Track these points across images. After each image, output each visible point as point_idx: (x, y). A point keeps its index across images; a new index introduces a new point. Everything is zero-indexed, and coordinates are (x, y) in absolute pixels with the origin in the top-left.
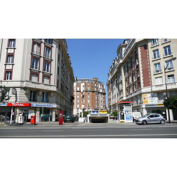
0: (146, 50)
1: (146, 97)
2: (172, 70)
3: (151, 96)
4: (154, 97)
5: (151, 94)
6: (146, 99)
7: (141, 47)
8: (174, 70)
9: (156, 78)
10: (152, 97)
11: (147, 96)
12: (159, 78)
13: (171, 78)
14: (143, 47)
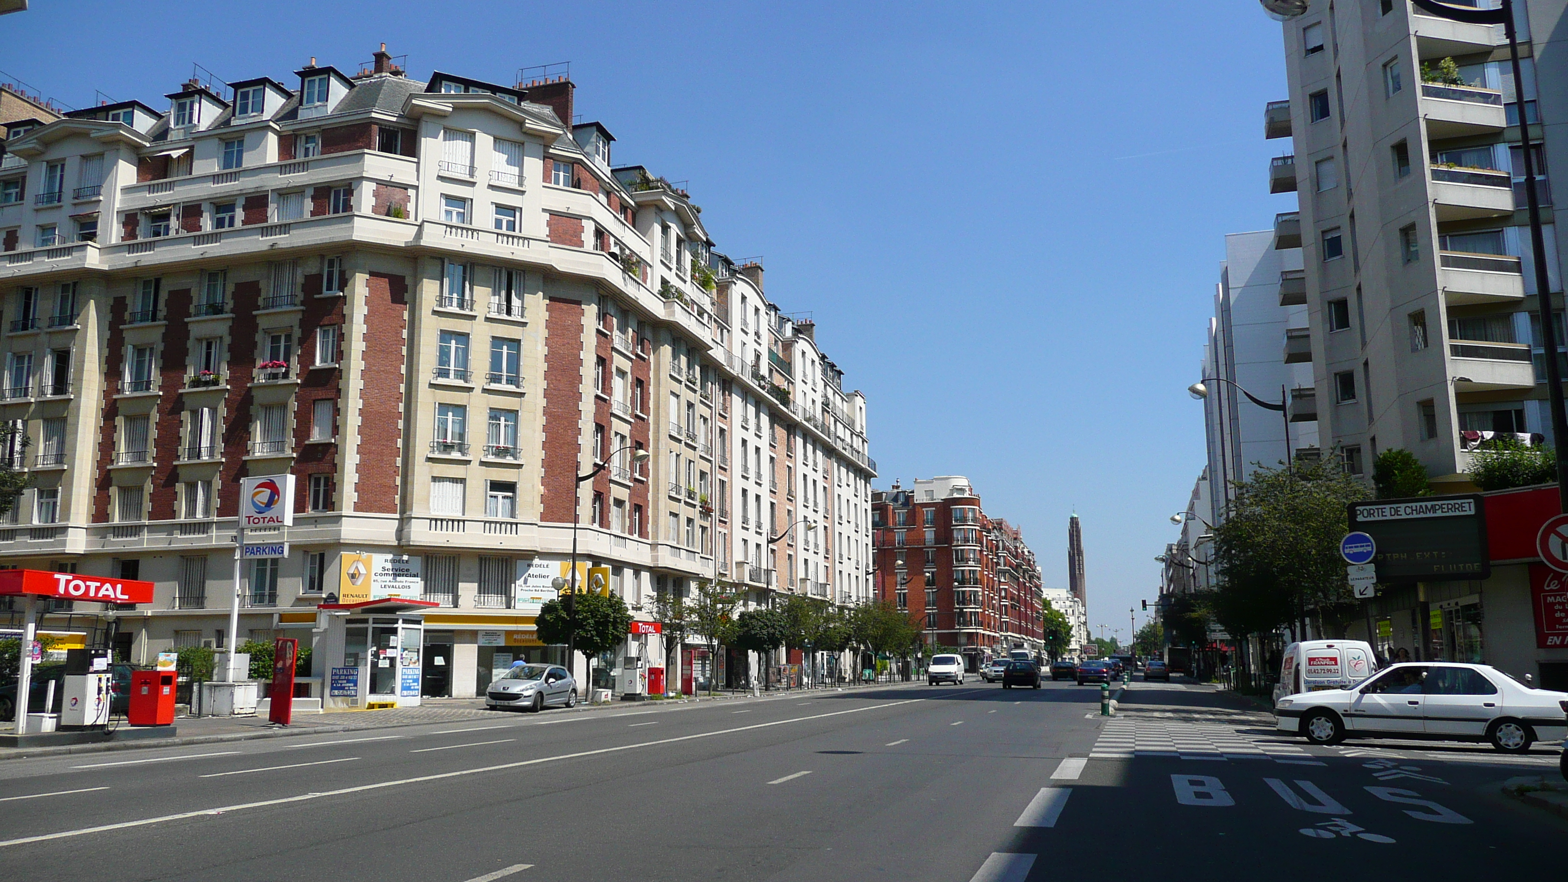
0: (398, 307)
1: (362, 570)
2: (509, 460)
3: (389, 566)
4: (406, 573)
5: (390, 557)
6: (360, 581)
7: (372, 274)
8: (520, 466)
9: (435, 479)
10: (395, 575)
11: (368, 566)
12: (448, 484)
13: (500, 498)
14: (384, 284)
